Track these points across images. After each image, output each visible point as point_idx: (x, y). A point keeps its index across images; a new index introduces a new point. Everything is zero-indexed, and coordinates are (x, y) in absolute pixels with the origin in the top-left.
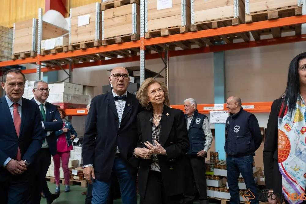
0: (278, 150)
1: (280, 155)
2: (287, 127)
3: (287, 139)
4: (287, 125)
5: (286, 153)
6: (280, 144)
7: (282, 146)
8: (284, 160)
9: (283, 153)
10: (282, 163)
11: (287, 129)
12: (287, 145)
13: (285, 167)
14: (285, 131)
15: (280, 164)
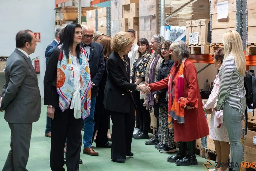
0: (57, 81)
1: (59, 84)
2: (63, 67)
3: (63, 74)
4: (63, 66)
5: (63, 82)
6: (59, 77)
7: (60, 79)
8: (61, 86)
9: (61, 82)
10: (60, 88)
11: (63, 68)
12: (63, 77)
13: (61, 90)
14: (62, 69)
15: (58, 89)
